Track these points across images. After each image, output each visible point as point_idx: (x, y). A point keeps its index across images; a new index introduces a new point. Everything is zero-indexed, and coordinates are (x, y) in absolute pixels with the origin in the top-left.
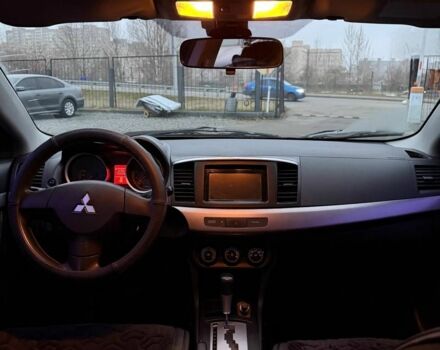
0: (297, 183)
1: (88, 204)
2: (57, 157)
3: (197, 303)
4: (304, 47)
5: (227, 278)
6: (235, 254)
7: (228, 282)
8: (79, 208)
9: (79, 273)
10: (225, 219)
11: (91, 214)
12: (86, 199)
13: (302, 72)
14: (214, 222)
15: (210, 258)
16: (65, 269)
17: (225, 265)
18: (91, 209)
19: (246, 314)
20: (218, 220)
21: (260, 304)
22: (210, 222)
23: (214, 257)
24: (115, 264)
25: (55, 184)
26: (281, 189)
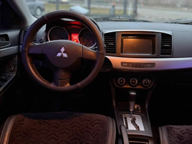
0: (171, 45)
1: (64, 52)
2: (44, 28)
3: (114, 104)
5: (133, 93)
6: (135, 81)
7: (133, 95)
8: (59, 55)
9: (60, 88)
10: (132, 63)
11: (65, 58)
12: (63, 50)
14: (126, 64)
15: (122, 83)
16: (52, 86)
17: (129, 87)
18: (65, 55)
19: (138, 110)
20: (129, 63)
21: (146, 106)
22: (124, 64)
23: (124, 83)
24: (79, 84)
25: (43, 42)
26: (163, 48)
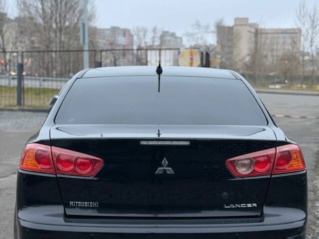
4: (251, 25)
13: (247, 59)
